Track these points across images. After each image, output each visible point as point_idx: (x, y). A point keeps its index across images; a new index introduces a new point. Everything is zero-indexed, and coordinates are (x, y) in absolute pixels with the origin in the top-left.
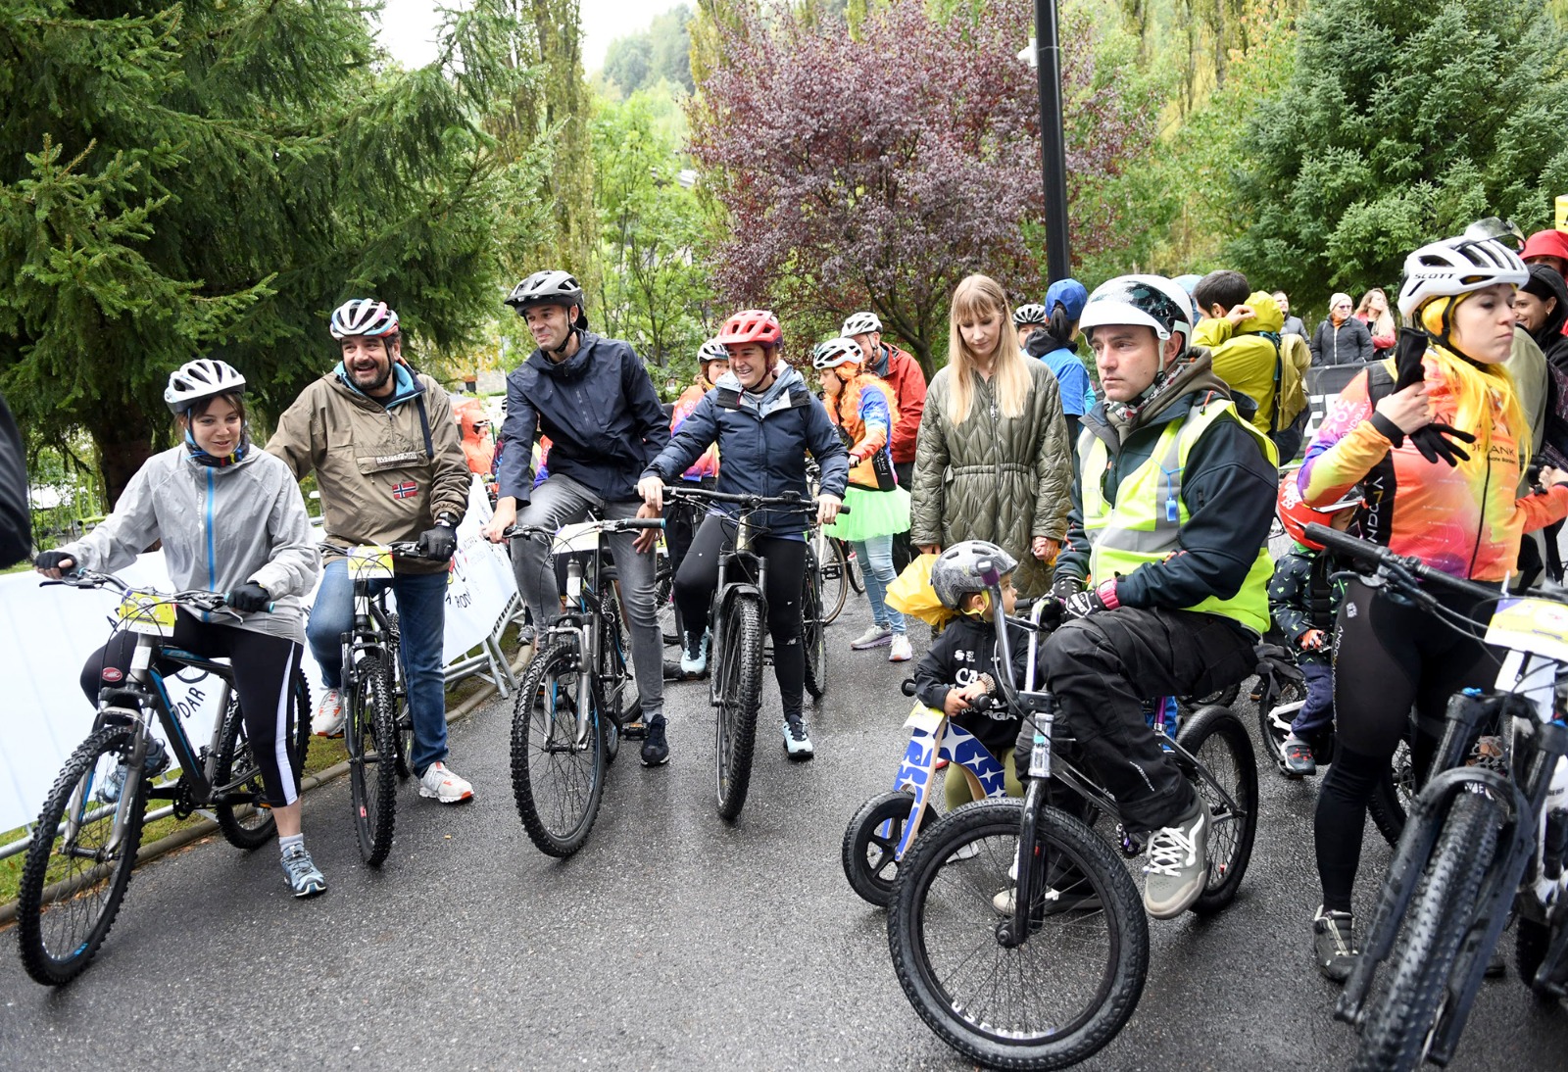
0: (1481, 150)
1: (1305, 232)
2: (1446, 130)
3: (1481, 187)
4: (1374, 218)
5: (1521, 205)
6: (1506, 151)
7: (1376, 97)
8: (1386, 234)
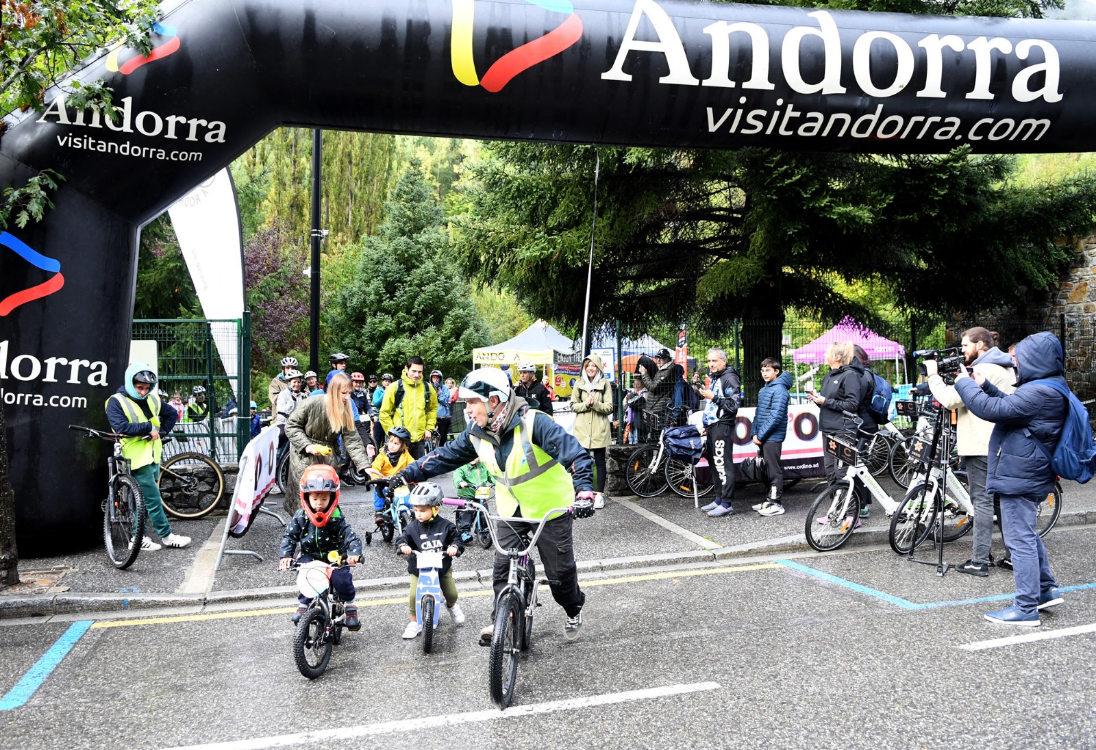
0: (438, 322)
1: (367, 349)
2: (425, 313)
3: (440, 338)
4: (398, 346)
5: (454, 348)
6: (448, 325)
7: (397, 294)
8: (404, 354)
